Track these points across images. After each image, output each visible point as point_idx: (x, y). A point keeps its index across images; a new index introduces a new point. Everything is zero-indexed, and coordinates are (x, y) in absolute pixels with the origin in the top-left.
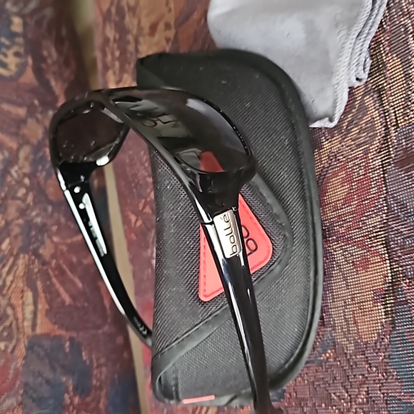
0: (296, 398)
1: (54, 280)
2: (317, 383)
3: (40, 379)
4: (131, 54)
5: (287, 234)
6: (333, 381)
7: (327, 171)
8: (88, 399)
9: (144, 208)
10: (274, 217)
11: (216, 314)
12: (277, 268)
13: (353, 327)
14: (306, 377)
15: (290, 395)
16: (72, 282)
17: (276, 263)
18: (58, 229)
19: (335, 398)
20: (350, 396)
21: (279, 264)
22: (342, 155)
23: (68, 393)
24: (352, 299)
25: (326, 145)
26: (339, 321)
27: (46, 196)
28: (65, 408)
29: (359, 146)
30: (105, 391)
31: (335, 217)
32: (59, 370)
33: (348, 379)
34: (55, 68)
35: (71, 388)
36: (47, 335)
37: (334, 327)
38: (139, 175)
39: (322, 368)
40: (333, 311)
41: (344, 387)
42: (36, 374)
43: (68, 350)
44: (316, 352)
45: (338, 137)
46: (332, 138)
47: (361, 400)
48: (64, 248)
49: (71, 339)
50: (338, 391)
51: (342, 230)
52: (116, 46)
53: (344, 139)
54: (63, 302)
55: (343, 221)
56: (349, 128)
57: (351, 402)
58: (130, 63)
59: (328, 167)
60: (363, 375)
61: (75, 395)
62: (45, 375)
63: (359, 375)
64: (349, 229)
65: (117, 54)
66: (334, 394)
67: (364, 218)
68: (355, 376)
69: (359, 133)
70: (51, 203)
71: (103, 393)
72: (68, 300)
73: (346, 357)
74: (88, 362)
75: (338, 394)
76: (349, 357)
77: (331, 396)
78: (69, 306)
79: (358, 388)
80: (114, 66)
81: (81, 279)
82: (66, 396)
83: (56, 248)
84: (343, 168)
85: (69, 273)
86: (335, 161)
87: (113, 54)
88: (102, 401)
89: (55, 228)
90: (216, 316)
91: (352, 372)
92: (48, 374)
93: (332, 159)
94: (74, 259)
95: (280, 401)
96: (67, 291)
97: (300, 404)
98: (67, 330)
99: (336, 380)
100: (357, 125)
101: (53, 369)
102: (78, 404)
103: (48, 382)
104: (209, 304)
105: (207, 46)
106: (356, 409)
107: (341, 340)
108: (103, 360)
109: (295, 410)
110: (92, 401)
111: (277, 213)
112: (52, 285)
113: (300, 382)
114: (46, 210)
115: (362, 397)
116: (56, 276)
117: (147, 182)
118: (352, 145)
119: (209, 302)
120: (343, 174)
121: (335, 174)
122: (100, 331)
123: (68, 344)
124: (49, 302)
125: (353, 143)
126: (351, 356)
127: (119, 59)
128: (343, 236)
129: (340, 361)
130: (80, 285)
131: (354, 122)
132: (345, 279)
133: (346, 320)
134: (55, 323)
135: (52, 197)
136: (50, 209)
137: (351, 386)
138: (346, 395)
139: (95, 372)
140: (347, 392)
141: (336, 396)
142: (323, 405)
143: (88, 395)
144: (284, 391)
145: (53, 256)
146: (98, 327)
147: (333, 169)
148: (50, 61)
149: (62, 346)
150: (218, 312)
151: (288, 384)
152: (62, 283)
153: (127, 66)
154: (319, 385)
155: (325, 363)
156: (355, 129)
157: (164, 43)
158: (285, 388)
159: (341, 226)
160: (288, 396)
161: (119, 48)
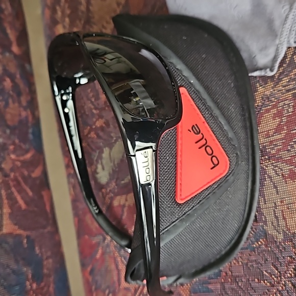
0: (232, 275)
1: (13, 189)
2: (250, 264)
3: (8, 269)
4: (83, 12)
5: (239, 153)
6: (265, 262)
7: (260, 108)
8: (43, 284)
9: (89, 133)
10: (229, 140)
11: (188, 213)
12: (231, 178)
13: (282, 223)
14: (240, 260)
15: (226, 273)
16: (25, 191)
17: (231, 175)
18: (14, 148)
19: (267, 274)
20: (279, 272)
21: (232, 175)
22: (274, 97)
23: (28, 281)
24: (282, 202)
25: (260, 89)
26: (270, 218)
27: (5, 121)
28: (27, 292)
29: (288, 91)
30: (53, 277)
31: (267, 142)
32: (21, 262)
33: (278, 260)
34: (10, 19)
35: (30, 276)
36: (10, 234)
37: (265, 222)
38: (86, 107)
39: (255, 253)
40: (265, 211)
41: (275, 266)
42: (5, 266)
43: (26, 246)
44: (249, 241)
45: (271, 84)
46: (265, 84)
47: (289, 275)
48: (19, 164)
49: (28, 237)
50: (268, 269)
51: (273, 152)
52: (67, 6)
53: (276, 86)
54: (20, 207)
55: (274, 145)
56: (280, 78)
57: (280, 277)
58: (80, 20)
59: (262, 106)
60: (291, 257)
61: (33, 282)
62: (11, 267)
63: (287, 257)
64: (279, 150)
65: (68, 12)
66: (266, 271)
67: (292, 143)
68: (283, 257)
69: (289, 81)
70: (8, 127)
71: (52, 279)
72: (23, 206)
73: (276, 244)
74: (40, 255)
75: (269, 271)
76: (278, 244)
77: (263, 273)
78: (25, 210)
79: (287, 266)
80: (64, 21)
81: (31, 188)
82: (28, 283)
83: (13, 163)
84: (274, 107)
85: (23, 184)
86: (268, 101)
87: (63, 12)
88: (52, 285)
89: (11, 147)
90: (188, 214)
91: (281, 255)
92: (14, 266)
93: (265, 100)
94: (26, 173)
95: (218, 279)
96: (22, 198)
97: (236, 280)
98: (25, 229)
99: (267, 261)
100: (287, 75)
101: (17, 261)
102: (36, 289)
103: (14, 272)
104: (184, 205)
105: (155, 11)
106: (284, 281)
107: (271, 231)
108: (49, 253)
109: (231, 284)
110: (45, 286)
111: (231, 137)
112: (12, 193)
113: (235, 264)
114: (5, 132)
115: (290, 272)
116: (14, 186)
117: (93, 113)
118: (282, 90)
119: (183, 204)
120: (274, 111)
121: (268, 111)
122: (46, 230)
123: (25, 241)
124: (11, 207)
125: (283, 88)
126: (280, 243)
127: (69, 16)
128: (274, 156)
129: (270, 247)
130: (31, 194)
131: (285, 73)
132: (276, 187)
133: (276, 217)
134: (15, 224)
135: (9, 123)
136: (8, 131)
137: (280, 265)
138: (276, 271)
139: (45, 263)
140: (277, 270)
141: (267, 273)
142: (256, 279)
143: (42, 282)
144: (221, 271)
145: (12, 170)
146: (44, 227)
147: (266, 107)
148: (6, 13)
149: (22, 242)
150: (190, 212)
151: (224, 266)
152: (19, 192)
153: (78, 22)
154: (252, 265)
155: (257, 249)
156: (285, 79)
157: (115, 6)
158: (221, 268)
159: (273, 149)
160: (224, 274)
161: (69, 7)
